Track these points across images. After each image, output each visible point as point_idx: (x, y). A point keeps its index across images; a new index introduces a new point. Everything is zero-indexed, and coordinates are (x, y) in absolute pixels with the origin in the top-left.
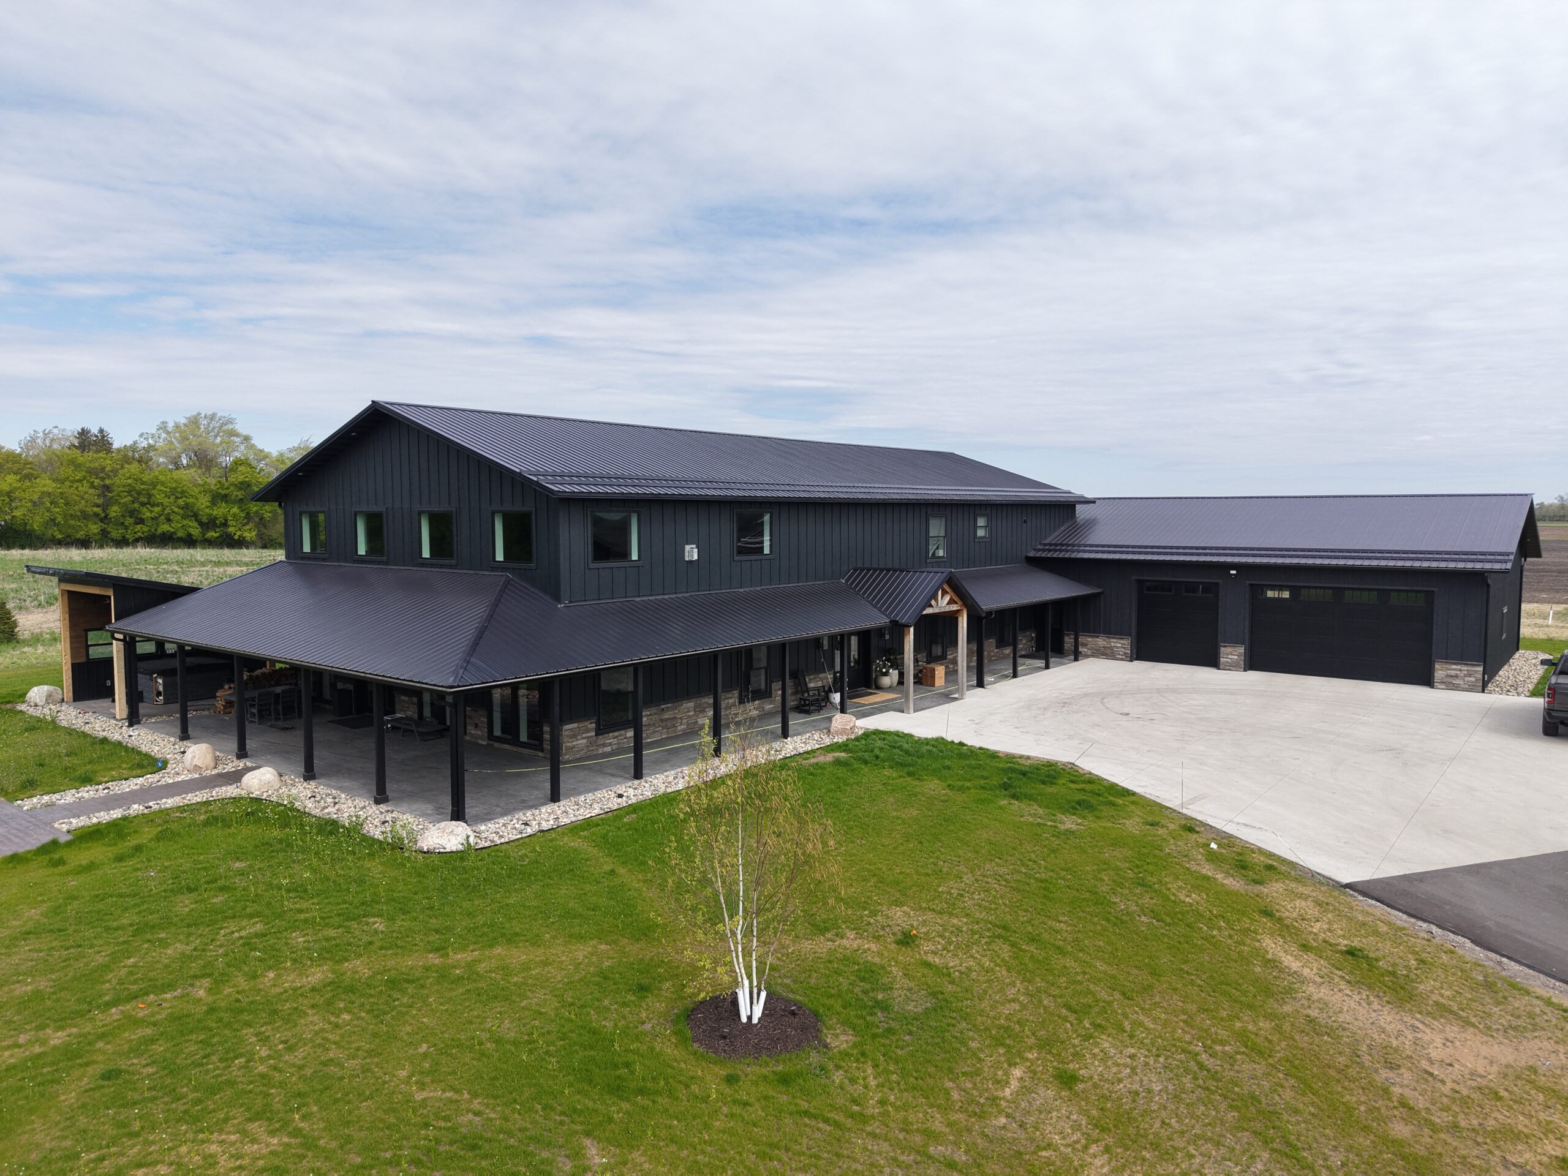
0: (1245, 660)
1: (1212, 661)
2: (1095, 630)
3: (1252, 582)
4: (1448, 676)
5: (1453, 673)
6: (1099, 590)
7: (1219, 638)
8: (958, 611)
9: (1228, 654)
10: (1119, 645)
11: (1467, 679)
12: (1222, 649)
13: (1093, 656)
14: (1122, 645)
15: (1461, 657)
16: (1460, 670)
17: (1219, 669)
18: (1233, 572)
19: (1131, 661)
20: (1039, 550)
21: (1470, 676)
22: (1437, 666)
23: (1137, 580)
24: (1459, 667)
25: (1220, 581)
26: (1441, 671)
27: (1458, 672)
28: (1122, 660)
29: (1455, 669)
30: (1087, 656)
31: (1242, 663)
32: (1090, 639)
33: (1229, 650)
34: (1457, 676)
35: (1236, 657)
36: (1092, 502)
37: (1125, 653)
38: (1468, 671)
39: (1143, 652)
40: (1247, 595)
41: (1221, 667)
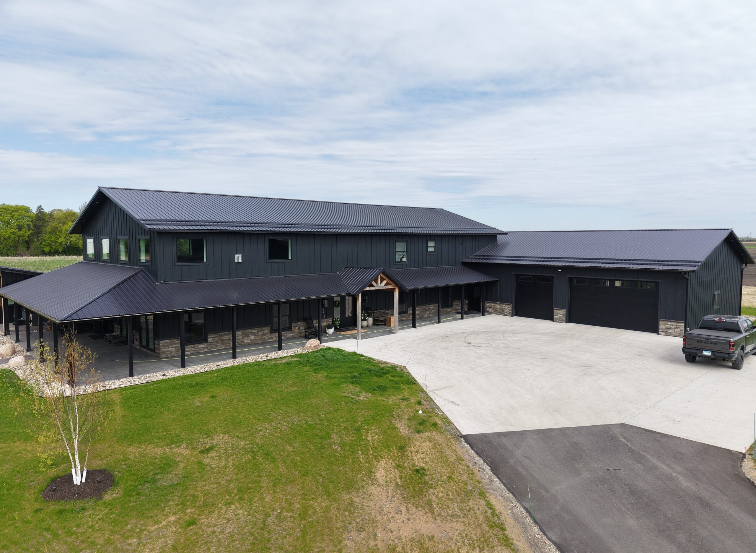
0: (566, 317)
1: (550, 318)
2: (495, 300)
3: (571, 276)
4: (666, 328)
5: (669, 326)
6: (498, 279)
7: (554, 305)
8: (394, 289)
9: (558, 314)
10: (506, 308)
11: (676, 330)
12: (555, 311)
13: (495, 313)
14: (508, 308)
15: (673, 318)
16: (672, 325)
17: (554, 322)
18: (560, 270)
19: (512, 316)
20: (472, 259)
21: (678, 328)
22: (661, 323)
23: (515, 274)
24: (672, 323)
25: (554, 275)
26: (663, 325)
27: (672, 326)
28: (508, 316)
29: (670, 324)
30: (491, 313)
31: (565, 319)
32: (493, 305)
33: (558, 311)
34: (670, 328)
35: (562, 315)
36: (506, 233)
37: (509, 312)
38: (676, 325)
39: (518, 312)
40: (567, 283)
41: (555, 320)
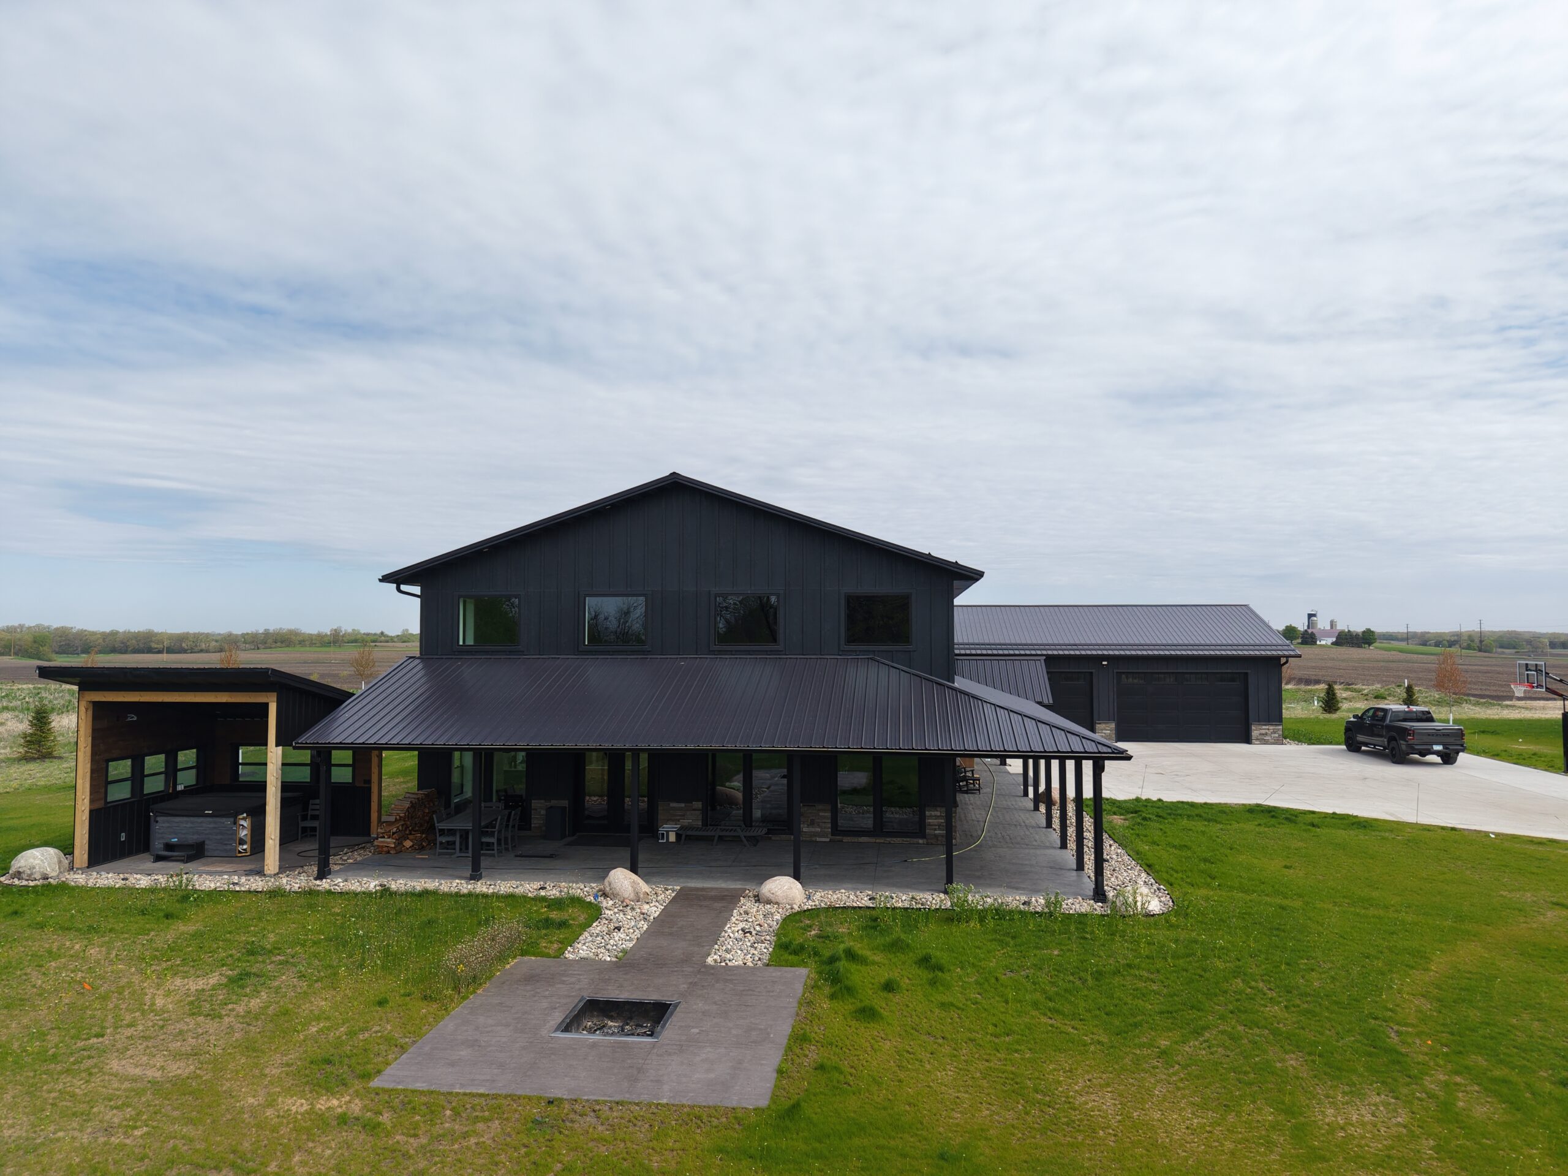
3: (1119, 671)
4: (1260, 734)
5: (1263, 732)
7: (1095, 717)
9: (1102, 730)
11: (1273, 735)
15: (1266, 720)
18: (1105, 663)
21: (1275, 733)
22: (1253, 728)
25: (1094, 671)
26: (1256, 731)
27: (1267, 731)
29: (1265, 729)
31: (1114, 736)
33: (1103, 726)
34: (1266, 734)
38: (1269, 729)
40: (1115, 681)
